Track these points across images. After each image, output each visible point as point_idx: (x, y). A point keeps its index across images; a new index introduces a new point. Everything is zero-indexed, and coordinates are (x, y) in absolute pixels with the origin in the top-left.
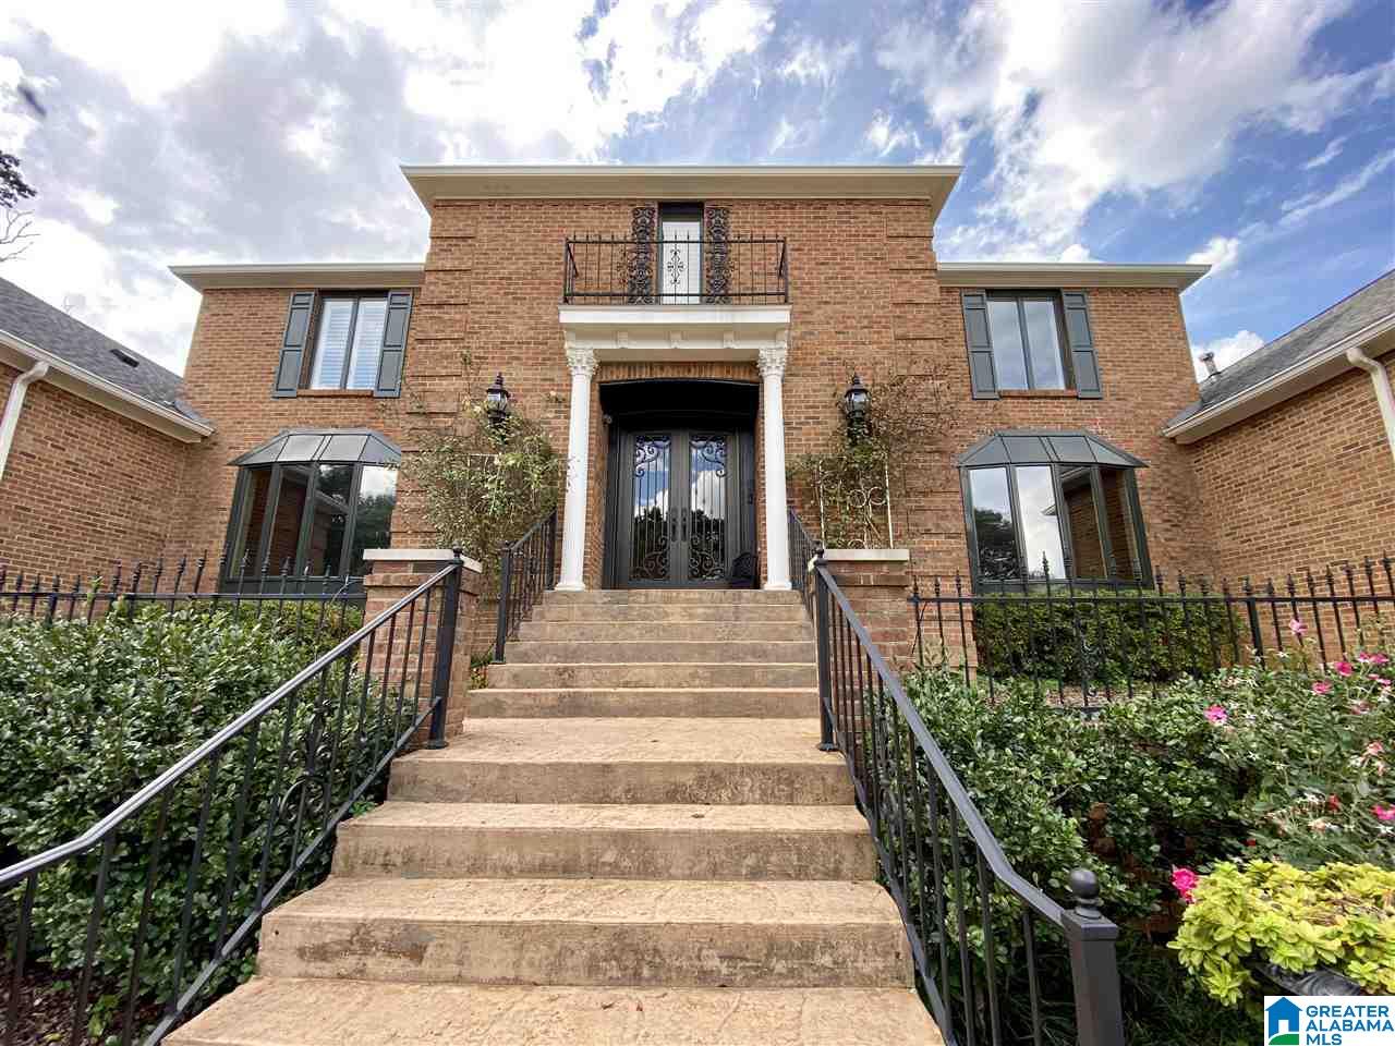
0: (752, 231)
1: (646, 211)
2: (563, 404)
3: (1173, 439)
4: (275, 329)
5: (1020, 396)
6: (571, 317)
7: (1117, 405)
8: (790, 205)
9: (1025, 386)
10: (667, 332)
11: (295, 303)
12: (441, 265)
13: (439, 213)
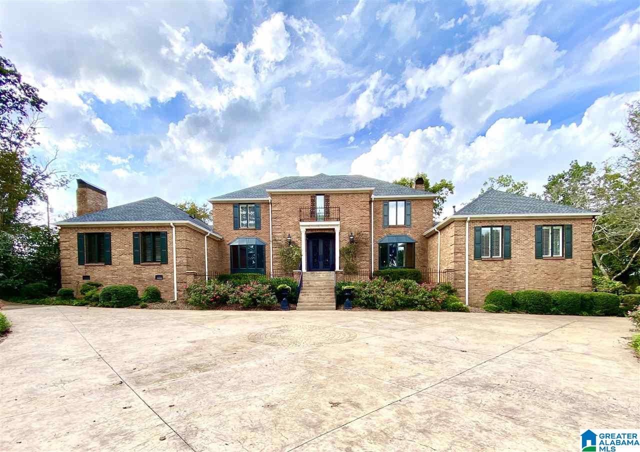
0: (334, 201)
1: (313, 196)
2: (300, 238)
3: (424, 236)
4: (231, 213)
5: (393, 227)
6: (301, 223)
7: (414, 228)
8: (342, 194)
9: (395, 224)
10: (318, 226)
11: (234, 207)
12: (275, 209)
13: (273, 197)
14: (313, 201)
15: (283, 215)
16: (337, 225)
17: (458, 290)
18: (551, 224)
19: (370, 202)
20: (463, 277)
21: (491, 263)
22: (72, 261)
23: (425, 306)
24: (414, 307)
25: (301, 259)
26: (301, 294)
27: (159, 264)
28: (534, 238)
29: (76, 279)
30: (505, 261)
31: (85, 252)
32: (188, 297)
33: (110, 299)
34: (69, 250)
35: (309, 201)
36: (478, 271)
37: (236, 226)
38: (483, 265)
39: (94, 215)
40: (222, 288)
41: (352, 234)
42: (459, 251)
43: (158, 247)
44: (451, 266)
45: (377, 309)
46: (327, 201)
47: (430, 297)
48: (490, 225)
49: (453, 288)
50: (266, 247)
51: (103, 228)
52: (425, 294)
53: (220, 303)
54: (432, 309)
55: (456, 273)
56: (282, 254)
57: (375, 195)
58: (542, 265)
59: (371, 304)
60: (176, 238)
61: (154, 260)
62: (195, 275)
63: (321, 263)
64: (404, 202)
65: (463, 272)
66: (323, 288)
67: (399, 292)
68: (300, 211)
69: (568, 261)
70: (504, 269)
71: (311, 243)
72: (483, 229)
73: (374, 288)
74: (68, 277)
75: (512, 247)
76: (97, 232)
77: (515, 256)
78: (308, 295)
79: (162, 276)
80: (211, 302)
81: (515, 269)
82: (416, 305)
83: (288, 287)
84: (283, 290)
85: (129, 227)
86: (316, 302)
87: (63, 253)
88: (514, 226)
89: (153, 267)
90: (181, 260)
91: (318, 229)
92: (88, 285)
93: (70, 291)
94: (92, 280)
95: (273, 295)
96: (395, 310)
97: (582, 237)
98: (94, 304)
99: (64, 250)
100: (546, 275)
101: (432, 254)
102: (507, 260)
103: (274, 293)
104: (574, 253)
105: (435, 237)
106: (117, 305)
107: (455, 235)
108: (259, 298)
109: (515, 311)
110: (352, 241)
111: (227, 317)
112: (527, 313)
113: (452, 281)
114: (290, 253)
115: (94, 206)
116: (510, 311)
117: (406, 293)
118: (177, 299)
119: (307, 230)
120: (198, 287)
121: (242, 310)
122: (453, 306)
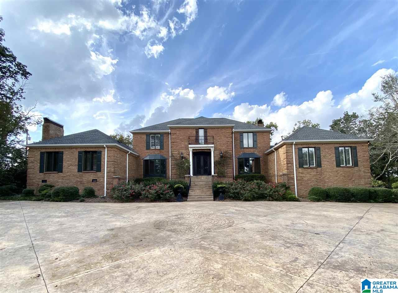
0: (210, 132)
1: (197, 129)
2: (189, 155)
3: (266, 154)
4: (145, 140)
5: (246, 148)
6: (190, 146)
7: (259, 149)
8: (215, 128)
9: (247, 147)
10: (200, 147)
11: (147, 136)
12: (173, 137)
13: (172, 130)
14: (197, 133)
15: (178, 141)
16: (212, 147)
17: (291, 187)
18: (344, 146)
19: (232, 133)
20: (293, 179)
21: (309, 170)
22: (34, 170)
23: (272, 198)
24: (265, 198)
25: (189, 168)
26: (190, 191)
27: (95, 172)
28: (334, 155)
29: (37, 182)
30: (318, 168)
31: (45, 164)
32: (114, 193)
33: (59, 196)
34: (34, 162)
35: (195, 133)
36: (302, 175)
37: (148, 148)
38: (305, 171)
39: (53, 140)
40: (137, 188)
41: (221, 152)
42: (289, 162)
43: (95, 161)
44: (285, 172)
45: (241, 200)
46: (205, 132)
47: (274, 192)
48: (307, 146)
49: (287, 186)
50: (167, 161)
51: (58, 148)
52: (271, 190)
53: (135, 197)
54: (277, 200)
55: (289, 176)
56: (177, 165)
57: (235, 129)
58: (340, 171)
59: (236, 197)
60: (107, 155)
61: (92, 169)
62: (119, 179)
63: (202, 171)
64: (252, 133)
65: (292, 176)
66: (204, 186)
67: (254, 189)
68: (189, 138)
69: (356, 168)
70: (318, 173)
71: (196, 157)
72: (303, 149)
73: (238, 186)
74: (31, 181)
75: (322, 160)
76: (54, 151)
77: (324, 165)
78: (195, 191)
79: (97, 180)
80: (129, 197)
81: (325, 173)
82: (266, 197)
83: (181, 186)
84: (179, 188)
85: (76, 148)
86: (200, 195)
87: (30, 165)
88: (322, 147)
89: (90, 174)
90: (110, 169)
91: (200, 149)
92: (45, 187)
93: (31, 190)
94: (48, 183)
95: (172, 191)
96: (253, 200)
97: (363, 154)
98: (47, 199)
99: (30, 163)
100: (343, 177)
101: (271, 164)
102: (319, 168)
103: (172, 190)
104: (359, 163)
105: (273, 154)
106: (64, 200)
107: (286, 153)
108: (162, 194)
109: (329, 200)
110: (222, 157)
111: (139, 207)
112: (336, 201)
113: (286, 181)
114: (182, 165)
115: (54, 135)
116: (326, 200)
117: (259, 190)
118: (106, 195)
119: (193, 149)
120: (120, 187)
121: (150, 202)
122: (290, 197)
